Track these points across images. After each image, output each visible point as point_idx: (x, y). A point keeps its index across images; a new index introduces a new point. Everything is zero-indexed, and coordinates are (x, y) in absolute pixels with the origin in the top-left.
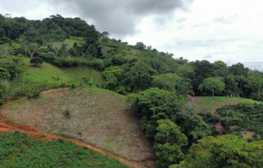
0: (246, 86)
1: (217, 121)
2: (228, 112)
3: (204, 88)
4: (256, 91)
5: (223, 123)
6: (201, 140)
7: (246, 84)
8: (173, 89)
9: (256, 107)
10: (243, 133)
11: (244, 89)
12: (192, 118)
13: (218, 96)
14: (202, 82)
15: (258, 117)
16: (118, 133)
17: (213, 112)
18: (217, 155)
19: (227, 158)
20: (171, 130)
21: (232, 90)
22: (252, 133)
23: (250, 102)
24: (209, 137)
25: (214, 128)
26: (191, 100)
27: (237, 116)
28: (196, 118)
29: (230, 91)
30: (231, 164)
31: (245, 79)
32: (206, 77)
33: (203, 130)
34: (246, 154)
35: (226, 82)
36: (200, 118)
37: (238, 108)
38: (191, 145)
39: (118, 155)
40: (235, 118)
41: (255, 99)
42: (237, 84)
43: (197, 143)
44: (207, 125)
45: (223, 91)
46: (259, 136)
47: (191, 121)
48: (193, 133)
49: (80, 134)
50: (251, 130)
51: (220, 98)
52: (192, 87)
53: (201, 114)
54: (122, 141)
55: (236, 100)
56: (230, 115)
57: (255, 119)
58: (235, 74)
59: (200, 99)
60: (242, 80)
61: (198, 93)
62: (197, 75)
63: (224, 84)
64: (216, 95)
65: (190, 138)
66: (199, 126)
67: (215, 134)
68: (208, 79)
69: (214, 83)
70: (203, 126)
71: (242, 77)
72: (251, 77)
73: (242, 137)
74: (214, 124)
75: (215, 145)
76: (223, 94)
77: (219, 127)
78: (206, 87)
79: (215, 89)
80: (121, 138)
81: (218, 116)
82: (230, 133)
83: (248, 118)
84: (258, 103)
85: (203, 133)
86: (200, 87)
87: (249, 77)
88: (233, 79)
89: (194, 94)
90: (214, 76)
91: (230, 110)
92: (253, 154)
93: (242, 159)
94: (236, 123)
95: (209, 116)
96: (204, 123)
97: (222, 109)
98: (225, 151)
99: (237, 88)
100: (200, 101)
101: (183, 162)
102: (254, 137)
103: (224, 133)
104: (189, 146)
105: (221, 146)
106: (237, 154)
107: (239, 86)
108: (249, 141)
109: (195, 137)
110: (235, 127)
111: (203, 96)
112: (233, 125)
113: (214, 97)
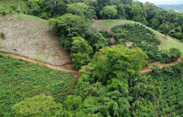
0: (130, 12)
1: (111, 36)
2: (118, 30)
3: (103, 13)
4: (136, 15)
5: (115, 38)
6: (101, 49)
7: (130, 10)
8: (82, 14)
9: (136, 26)
10: (127, 43)
11: (129, 14)
12: (95, 35)
14: (102, 9)
15: (136, 32)
16: (44, 47)
17: (109, 30)
18: (111, 58)
19: (116, 60)
20: (82, 43)
21: (122, 15)
22: (132, 43)
23: (132, 22)
24: (106, 47)
25: (110, 41)
26: (94, 22)
27: (124, 32)
28: (98, 35)
29: (120, 16)
30: (118, 63)
31: (130, 7)
32: (105, 6)
33: (102, 42)
34: (128, 56)
35: (118, 9)
36: (101, 34)
37: (124, 27)
38: (95, 52)
39: (46, 63)
40: (123, 34)
41: (135, 21)
42: (125, 10)
43: (98, 51)
44: (105, 39)
45: (116, 16)
46: (136, 45)
47: (95, 37)
48: (97, 45)
49: (15, 50)
50: (131, 41)
51: (114, 20)
52: (95, 13)
53: (101, 32)
54: (48, 53)
55: (123, 22)
56: (120, 32)
57: (135, 34)
58: (124, 3)
59: (101, 21)
60: (128, 8)
61: (99, 17)
62: (99, 4)
63: (116, 11)
64: (111, 18)
65: (94, 48)
66: (100, 40)
67: (110, 44)
68: (106, 7)
69: (110, 10)
70: (103, 40)
71: (128, 5)
72: (135, 6)
73: (126, 45)
74: (110, 38)
75: (110, 52)
76: (116, 18)
77: (112, 40)
78: (105, 13)
79: (110, 14)
80: (46, 51)
81: (112, 33)
82: (119, 43)
83: (130, 33)
84: (137, 23)
85: (103, 45)
86: (101, 12)
87: (133, 5)
88: (122, 7)
89: (96, 18)
90: (110, 4)
91: (120, 29)
92: (132, 56)
93: (125, 59)
94: (123, 37)
95: (106, 33)
96: (103, 38)
97: (115, 28)
98: (116, 55)
99: (125, 13)
100: (101, 23)
101: (90, 64)
102: (133, 45)
103: (115, 44)
104: (93, 54)
105: (113, 52)
106: (122, 57)
107: (126, 12)
108: (130, 48)
109: (97, 47)
110: (122, 40)
111: (103, 19)
112: (121, 38)
113: (110, 20)
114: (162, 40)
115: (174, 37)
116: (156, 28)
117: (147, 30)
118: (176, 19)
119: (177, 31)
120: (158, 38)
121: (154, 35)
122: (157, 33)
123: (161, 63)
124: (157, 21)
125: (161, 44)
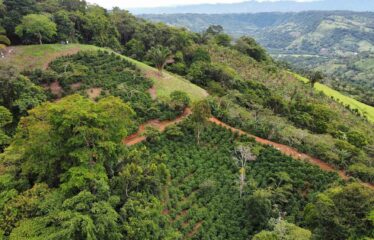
0: (85, 27)
1: (52, 80)
2: (66, 65)
3: (24, 32)
4: (98, 34)
5: (61, 82)
6: (33, 110)
7: (84, 23)
9: (101, 55)
10: (88, 92)
11: (83, 32)
12: (12, 80)
13: (49, 43)
14: (20, 22)
15: (104, 69)
17: (44, 69)
18: (59, 124)
19: (72, 126)
21: (67, 33)
22: (101, 90)
23: (92, 49)
24: (43, 104)
25: (50, 90)
26: (5, 52)
27: (79, 70)
28: (19, 79)
29: (64, 36)
30: (78, 132)
31: (82, 17)
32: (25, 14)
33: (33, 96)
34: (95, 115)
35: (58, 21)
36: (26, 78)
37: (78, 58)
38: (18, 120)
40: (77, 73)
41: (98, 45)
42: (73, 24)
43: (28, 115)
44: (39, 88)
45: (54, 35)
46: (107, 92)
47: (11, 86)
48: (19, 103)
50: (97, 87)
51: (52, 46)
52: (4, 31)
53: (26, 74)
55: (73, 48)
56: (69, 69)
57: (101, 71)
58: (69, 9)
59: (20, 49)
60: (79, 19)
61: (16, 40)
62: (9, 10)
63: (54, 25)
64: (45, 42)
65: (16, 112)
66: (26, 91)
67: (53, 98)
68: (29, 16)
69: (39, 24)
70: (32, 89)
71: (78, 13)
72: (91, 15)
73: (88, 96)
74: (49, 85)
75: (55, 112)
76: (56, 40)
77: (56, 88)
78: (28, 30)
79: (42, 33)
81: (53, 73)
82: (73, 93)
83: (92, 71)
84: (103, 49)
85: (34, 101)
86: (18, 29)
87: (88, 14)
88: (66, 17)
89: (8, 41)
90: (37, 11)
91: (68, 63)
92: (103, 114)
93: (92, 123)
94: (78, 79)
95: (39, 74)
96: (33, 85)
97: (56, 62)
98: (69, 117)
99: (74, 30)
100: (21, 52)
101: (10, 148)
102: (103, 94)
103: (63, 95)
104: (14, 124)
105: (63, 112)
106: (84, 118)
107: (76, 27)
108: (97, 100)
109: (22, 107)
110: (77, 85)
111: (24, 44)
112: (75, 82)
113: (42, 45)
114: (154, 79)
115: (174, 71)
116: (140, 57)
117: (125, 62)
118: (172, 38)
119: (177, 60)
120: (147, 76)
121: (139, 71)
122: (143, 66)
123: (160, 121)
124: (141, 44)
125: (154, 86)
